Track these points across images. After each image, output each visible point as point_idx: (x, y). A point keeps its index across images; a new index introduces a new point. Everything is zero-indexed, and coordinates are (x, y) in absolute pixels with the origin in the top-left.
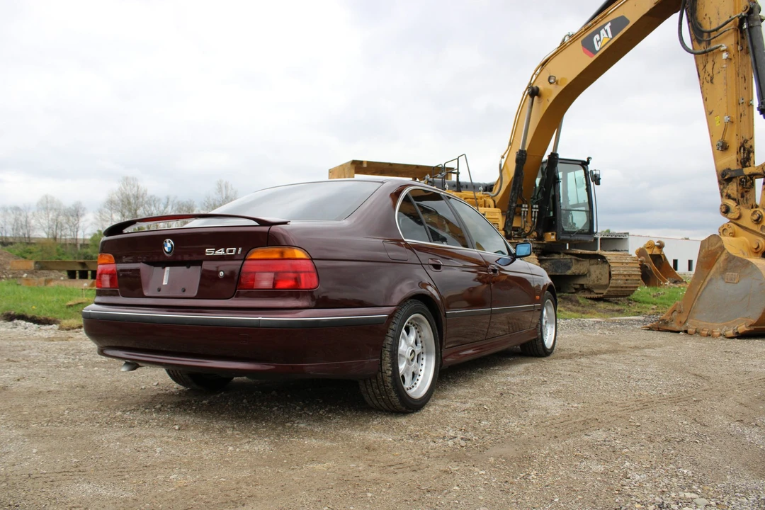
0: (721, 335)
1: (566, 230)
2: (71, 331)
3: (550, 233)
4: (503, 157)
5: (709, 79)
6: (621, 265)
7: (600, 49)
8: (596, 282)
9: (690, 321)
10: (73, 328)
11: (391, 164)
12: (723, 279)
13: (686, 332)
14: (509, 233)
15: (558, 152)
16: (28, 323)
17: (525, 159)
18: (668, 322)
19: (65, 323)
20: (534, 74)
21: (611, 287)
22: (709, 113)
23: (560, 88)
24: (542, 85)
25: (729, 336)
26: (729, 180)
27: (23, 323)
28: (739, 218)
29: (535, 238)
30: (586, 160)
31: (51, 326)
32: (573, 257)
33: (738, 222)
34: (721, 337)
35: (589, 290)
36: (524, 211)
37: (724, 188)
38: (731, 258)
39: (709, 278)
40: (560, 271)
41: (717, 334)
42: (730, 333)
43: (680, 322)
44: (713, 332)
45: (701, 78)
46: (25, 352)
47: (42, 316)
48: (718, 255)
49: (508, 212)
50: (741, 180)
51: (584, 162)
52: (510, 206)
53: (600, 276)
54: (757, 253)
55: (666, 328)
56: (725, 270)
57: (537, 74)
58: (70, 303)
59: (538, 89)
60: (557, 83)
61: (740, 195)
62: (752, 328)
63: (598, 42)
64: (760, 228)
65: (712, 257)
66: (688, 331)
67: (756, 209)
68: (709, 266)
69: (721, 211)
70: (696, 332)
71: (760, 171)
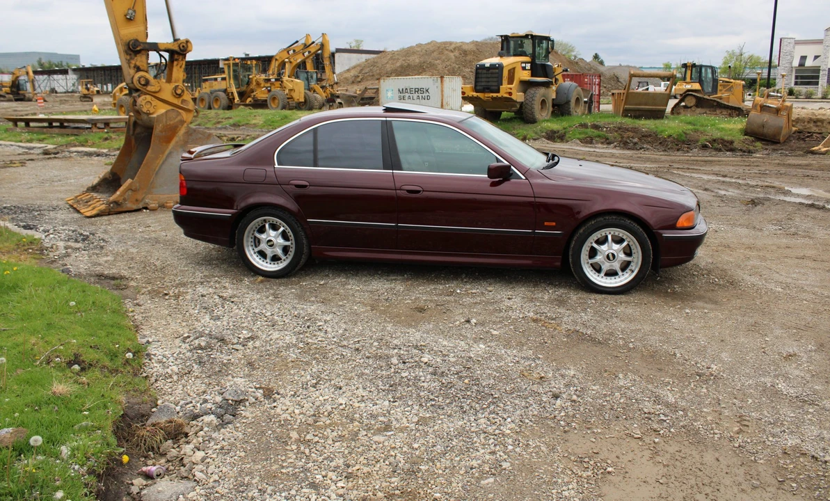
9: (149, 197)
18: (121, 203)
26: (137, 53)
28: (160, 91)
37: (131, 59)
39: (167, 152)
43: (137, 201)
55: (121, 210)
64: (180, 101)
65: (171, 131)
66: (149, 207)
67: (177, 84)
68: (168, 140)
69: (139, 83)
70: (159, 207)
71: (176, 48)
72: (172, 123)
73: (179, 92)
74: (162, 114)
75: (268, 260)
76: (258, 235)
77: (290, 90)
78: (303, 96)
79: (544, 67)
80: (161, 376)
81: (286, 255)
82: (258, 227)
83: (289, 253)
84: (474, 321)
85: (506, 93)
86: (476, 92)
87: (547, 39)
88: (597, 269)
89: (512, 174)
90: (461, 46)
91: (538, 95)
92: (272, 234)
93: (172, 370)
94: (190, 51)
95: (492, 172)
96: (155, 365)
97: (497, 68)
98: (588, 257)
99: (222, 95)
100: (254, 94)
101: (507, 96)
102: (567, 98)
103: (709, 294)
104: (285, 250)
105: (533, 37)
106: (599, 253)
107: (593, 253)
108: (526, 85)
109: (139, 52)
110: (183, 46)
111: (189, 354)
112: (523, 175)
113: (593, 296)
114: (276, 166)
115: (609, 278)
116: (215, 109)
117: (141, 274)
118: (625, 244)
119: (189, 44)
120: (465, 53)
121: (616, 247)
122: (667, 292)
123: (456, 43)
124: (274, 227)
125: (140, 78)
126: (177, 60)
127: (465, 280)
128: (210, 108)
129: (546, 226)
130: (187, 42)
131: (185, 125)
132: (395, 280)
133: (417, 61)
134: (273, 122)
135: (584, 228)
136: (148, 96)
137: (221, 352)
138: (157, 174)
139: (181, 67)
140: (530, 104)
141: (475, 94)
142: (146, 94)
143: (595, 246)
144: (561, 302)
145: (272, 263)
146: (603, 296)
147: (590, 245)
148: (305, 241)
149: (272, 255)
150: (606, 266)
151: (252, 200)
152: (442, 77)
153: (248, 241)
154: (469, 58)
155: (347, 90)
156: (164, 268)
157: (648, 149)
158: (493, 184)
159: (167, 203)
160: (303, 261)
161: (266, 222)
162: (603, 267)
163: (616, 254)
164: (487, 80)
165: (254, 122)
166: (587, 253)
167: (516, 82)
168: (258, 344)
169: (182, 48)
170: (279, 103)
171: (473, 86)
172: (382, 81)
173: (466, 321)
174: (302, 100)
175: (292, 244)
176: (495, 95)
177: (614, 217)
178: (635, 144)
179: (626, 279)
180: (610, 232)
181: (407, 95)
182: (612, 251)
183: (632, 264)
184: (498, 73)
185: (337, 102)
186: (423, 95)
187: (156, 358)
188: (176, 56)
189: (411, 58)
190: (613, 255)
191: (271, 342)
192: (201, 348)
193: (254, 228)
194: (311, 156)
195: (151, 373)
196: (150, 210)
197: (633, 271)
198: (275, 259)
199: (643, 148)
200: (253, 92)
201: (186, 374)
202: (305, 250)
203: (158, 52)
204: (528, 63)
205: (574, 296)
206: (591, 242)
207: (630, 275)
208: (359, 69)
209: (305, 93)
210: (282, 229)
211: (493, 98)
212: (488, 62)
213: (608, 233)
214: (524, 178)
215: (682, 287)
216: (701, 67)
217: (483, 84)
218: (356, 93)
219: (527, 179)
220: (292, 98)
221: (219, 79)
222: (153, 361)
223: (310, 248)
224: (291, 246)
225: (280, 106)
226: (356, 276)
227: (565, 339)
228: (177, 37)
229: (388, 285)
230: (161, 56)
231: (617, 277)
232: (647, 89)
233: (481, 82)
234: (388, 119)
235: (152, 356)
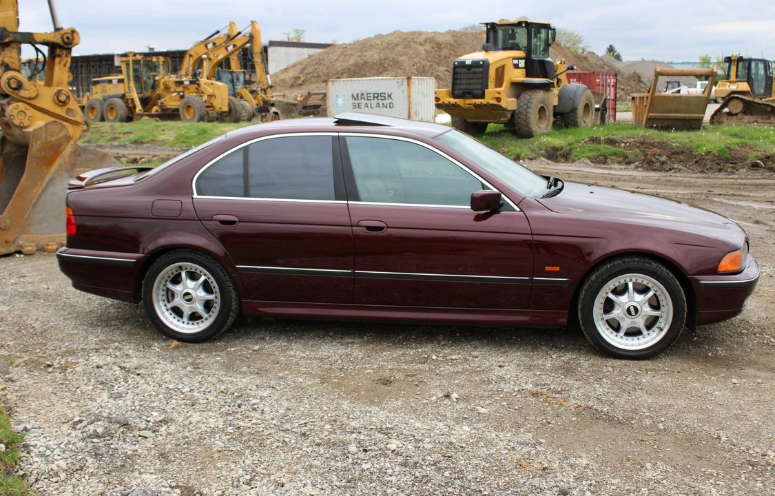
28: (36, 97)
38: (79, 151)
39: (48, 177)
43: (7, 242)
48: (63, 147)
64: (65, 111)
65: (54, 150)
66: (23, 251)
67: (59, 88)
68: (49, 162)
69: (9, 86)
70: (38, 250)
71: (58, 40)
72: (53, 139)
73: (63, 98)
74: (40, 128)
75: (185, 319)
76: (171, 287)
77: (210, 96)
78: (226, 103)
79: (543, 64)
80: (43, 474)
81: (208, 312)
82: (172, 276)
83: (213, 309)
84: (454, 396)
85: (493, 98)
86: (454, 98)
87: (547, 27)
88: (616, 327)
89: (503, 204)
90: (433, 37)
91: (534, 101)
92: (189, 285)
93: (58, 466)
94: (77, 44)
95: (477, 202)
96: (36, 459)
97: (481, 66)
98: (602, 311)
99: (119, 102)
100: (162, 100)
101: (495, 102)
102: (573, 104)
103: (763, 359)
104: (208, 306)
105: (528, 25)
106: (616, 306)
107: (609, 306)
108: (519, 89)
109: (8, 44)
110: (68, 38)
111: (81, 444)
112: (517, 205)
113: (611, 362)
114: (195, 196)
115: (630, 338)
116: (109, 120)
117: (15, 339)
118: (651, 294)
119: (75, 35)
120: (439, 46)
121: (639, 298)
122: (707, 356)
123: (427, 33)
124: (193, 276)
125: (9, 79)
126: (59, 56)
127: (442, 343)
128: (103, 119)
129: (547, 271)
130: (73, 32)
131: (72, 142)
132: (351, 343)
133: (376, 57)
134: (187, 138)
135: (597, 274)
136: (20, 104)
137: (124, 440)
138: (34, 206)
139: (65, 65)
140: (524, 113)
141: (453, 101)
142: (18, 101)
143: (612, 296)
144: (568, 371)
145: (191, 322)
146: (623, 362)
147: (605, 296)
148: (233, 294)
149: (190, 313)
150: (626, 323)
151: (163, 241)
152: (409, 79)
153: (158, 295)
154: (444, 52)
155: (284, 96)
156: (45, 331)
157: (680, 170)
158: (479, 218)
159: (47, 245)
160: (231, 320)
161: (182, 270)
162: (622, 325)
163: (639, 308)
164: (469, 81)
165: (162, 138)
166: (602, 306)
167: (506, 84)
168: (173, 429)
169: (66, 40)
170: (195, 113)
171: (450, 89)
172: (330, 84)
173: (445, 396)
174: (226, 109)
175: (216, 297)
176: (478, 101)
177: (637, 260)
178: (663, 163)
179: (653, 339)
180: (631, 279)
181: (363, 102)
182: (633, 304)
183: (660, 320)
184: (482, 73)
185: (271, 111)
186: (385, 102)
187: (36, 450)
188: (58, 51)
189: (369, 54)
190: (636, 309)
191: (191, 426)
192: (98, 436)
193: (166, 278)
194: (241, 182)
195: (30, 470)
196: (25, 255)
197: (661, 330)
198: (194, 317)
199: (674, 169)
200: (160, 98)
201: (77, 470)
202: (234, 306)
203: (33, 45)
204: (522, 59)
205: (586, 363)
206: (606, 292)
207: (658, 335)
208: (300, 67)
209: (229, 99)
210: (203, 278)
211: (476, 106)
212: (469, 58)
213: (628, 280)
214: (518, 209)
215: (726, 350)
216: (750, 61)
217: (463, 87)
218: (296, 99)
219: (522, 211)
220: (211, 106)
221: (115, 82)
222: (32, 454)
223: (240, 304)
224: (215, 300)
225: (197, 117)
226: (301, 338)
227: (575, 419)
228: (59, 26)
229: (342, 350)
230: (37, 50)
231: (641, 337)
232: (679, 91)
233: (461, 84)
234: (341, 134)
235: (31, 448)
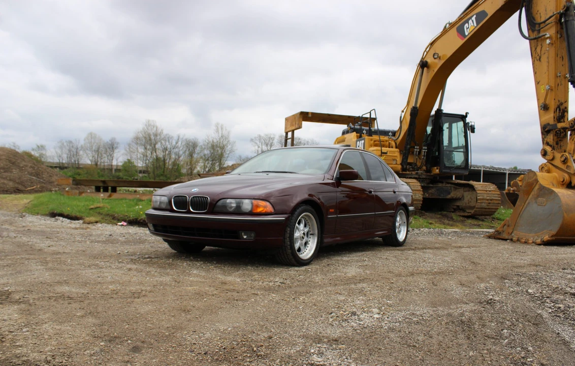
0: (533, 242)
1: (447, 165)
2: (91, 224)
3: (436, 168)
4: (403, 111)
5: (538, 58)
6: (485, 192)
7: (469, 34)
8: (467, 204)
9: (515, 232)
10: (92, 223)
11: (329, 115)
12: (536, 202)
13: (511, 240)
14: (405, 167)
15: (442, 108)
16: (64, 219)
17: (417, 113)
18: (500, 233)
19: (87, 219)
20: (425, 51)
21: (477, 208)
22: (537, 83)
23: (442, 62)
24: (430, 60)
25: (537, 243)
26: (548, 132)
27: (61, 218)
28: (553, 159)
29: (424, 171)
30: (465, 114)
31: (78, 221)
32: (453, 186)
33: (553, 162)
34: (533, 244)
35: (463, 210)
36: (416, 151)
37: (545, 137)
38: (542, 188)
39: (527, 202)
40: (442, 195)
41: (531, 241)
42: (539, 241)
43: (509, 233)
44: (528, 240)
45: (533, 57)
46: (58, 235)
47: (73, 214)
48: (534, 186)
49: (404, 152)
50: (556, 132)
51: (463, 115)
52: (405, 147)
53: (470, 200)
54: (563, 185)
55: (499, 237)
56: (538, 196)
57: (427, 52)
58: (92, 207)
59: (427, 62)
60: (440, 58)
61: (555, 143)
62: (554, 238)
63: (467, 29)
64: (566, 167)
66: (513, 239)
68: (528, 193)
71: (568, 126)
72: (531, 181)
73: (563, 159)
110: (572, 124)
